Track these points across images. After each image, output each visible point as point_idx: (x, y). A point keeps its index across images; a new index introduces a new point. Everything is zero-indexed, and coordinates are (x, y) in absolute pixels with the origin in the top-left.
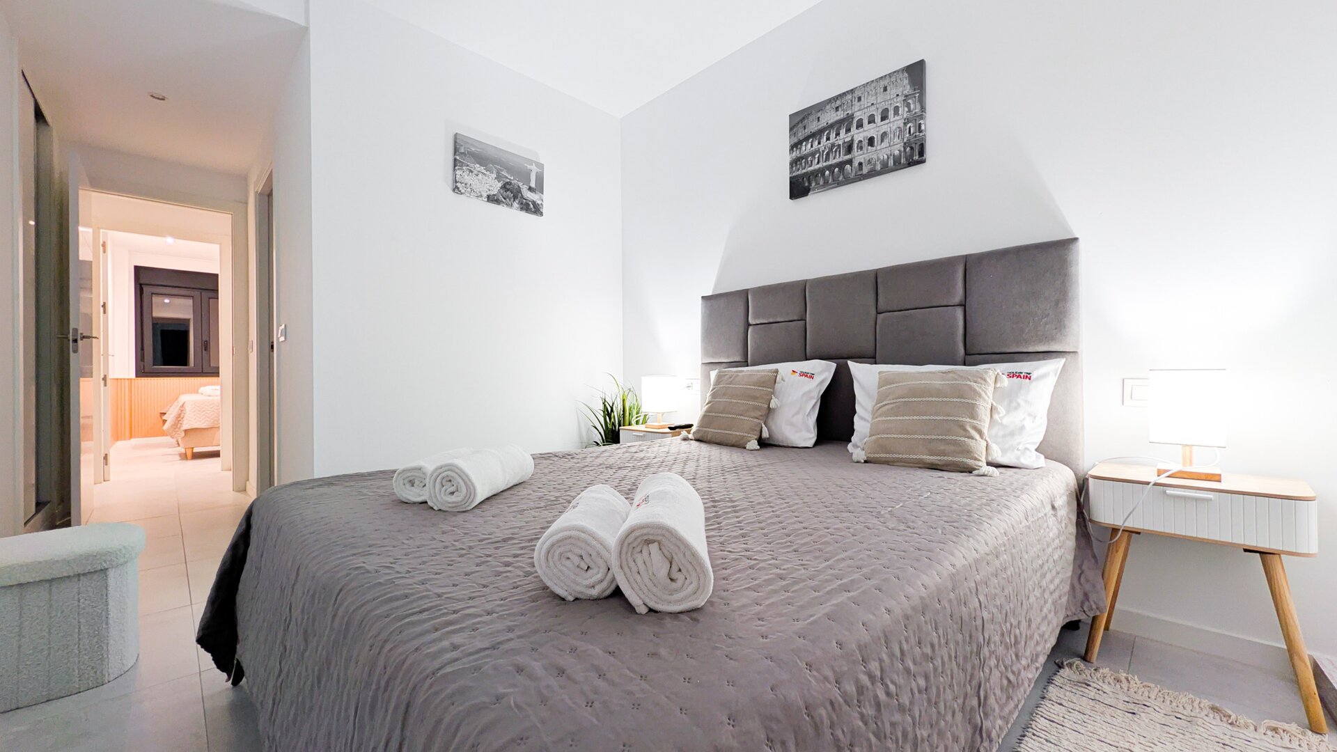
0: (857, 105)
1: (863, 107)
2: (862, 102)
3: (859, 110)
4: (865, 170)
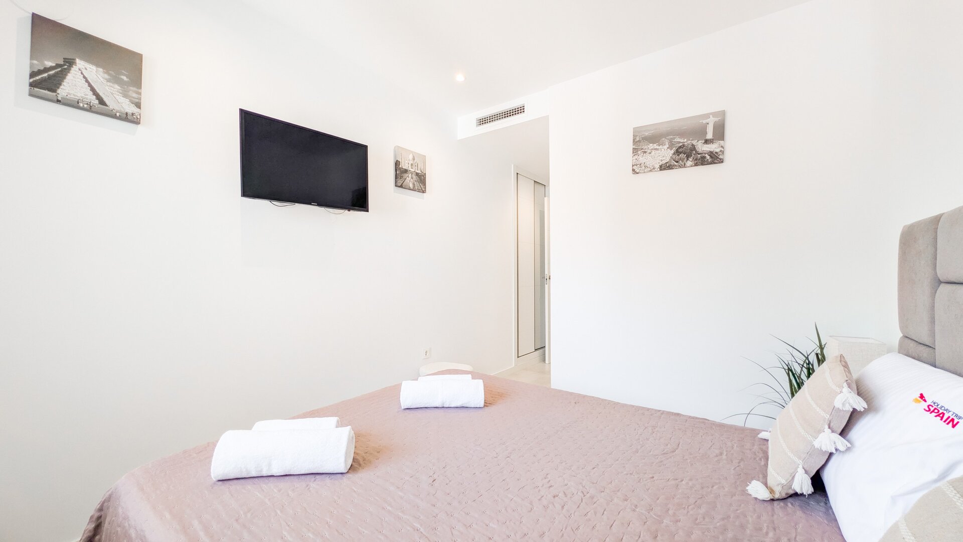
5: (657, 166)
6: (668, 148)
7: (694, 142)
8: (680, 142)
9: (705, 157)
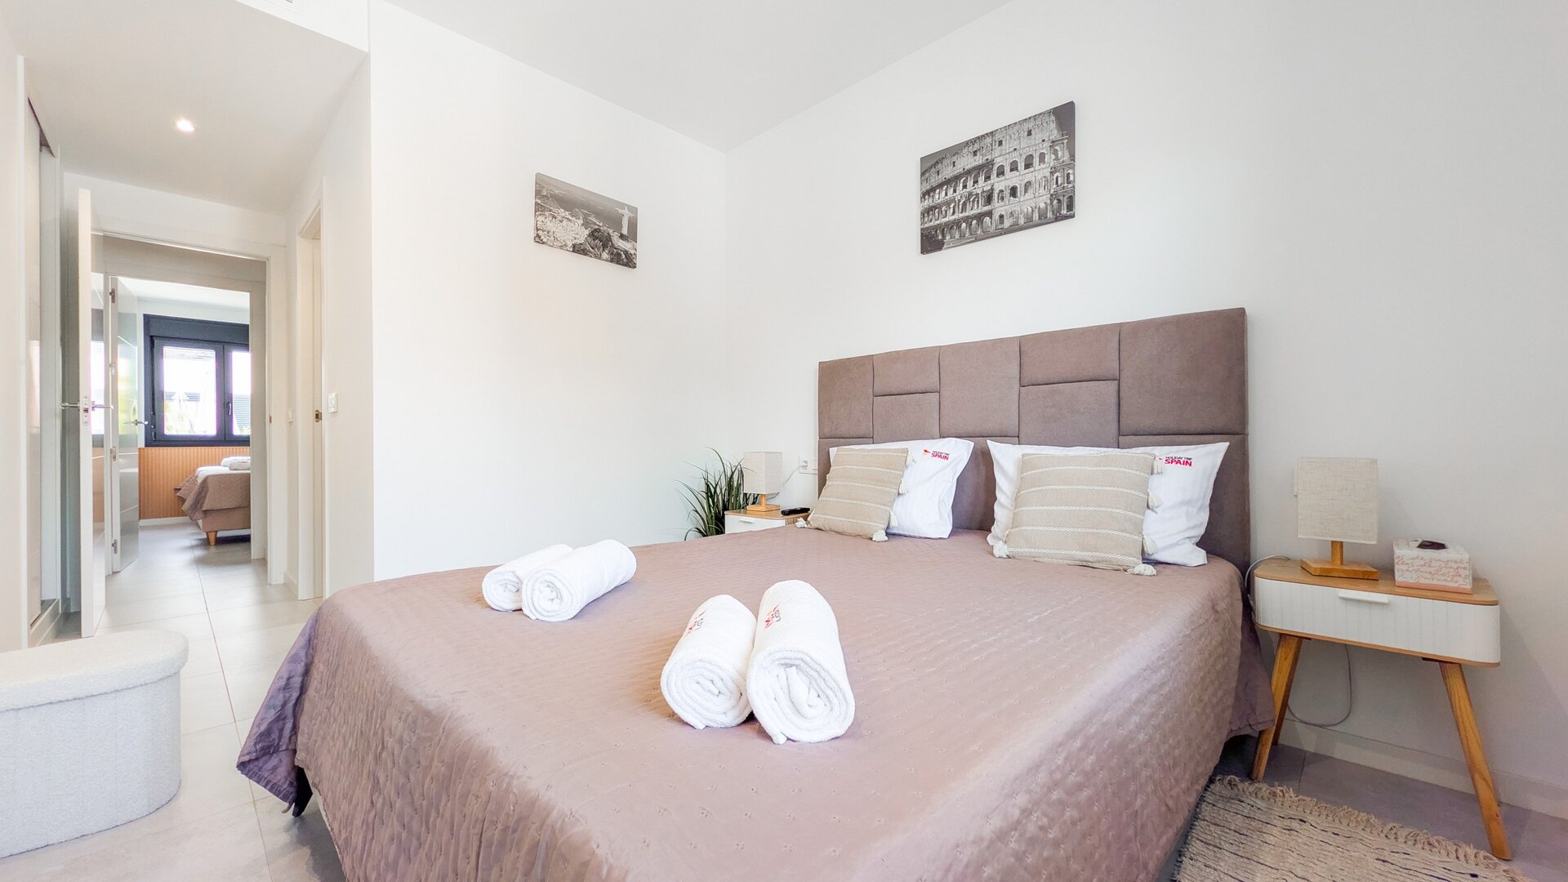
0: (998, 149)
1: (1004, 152)
2: (1003, 147)
3: (1001, 155)
4: (1007, 224)
5: (570, 244)
6: (582, 225)
7: (611, 231)
8: (595, 224)
9: (621, 255)
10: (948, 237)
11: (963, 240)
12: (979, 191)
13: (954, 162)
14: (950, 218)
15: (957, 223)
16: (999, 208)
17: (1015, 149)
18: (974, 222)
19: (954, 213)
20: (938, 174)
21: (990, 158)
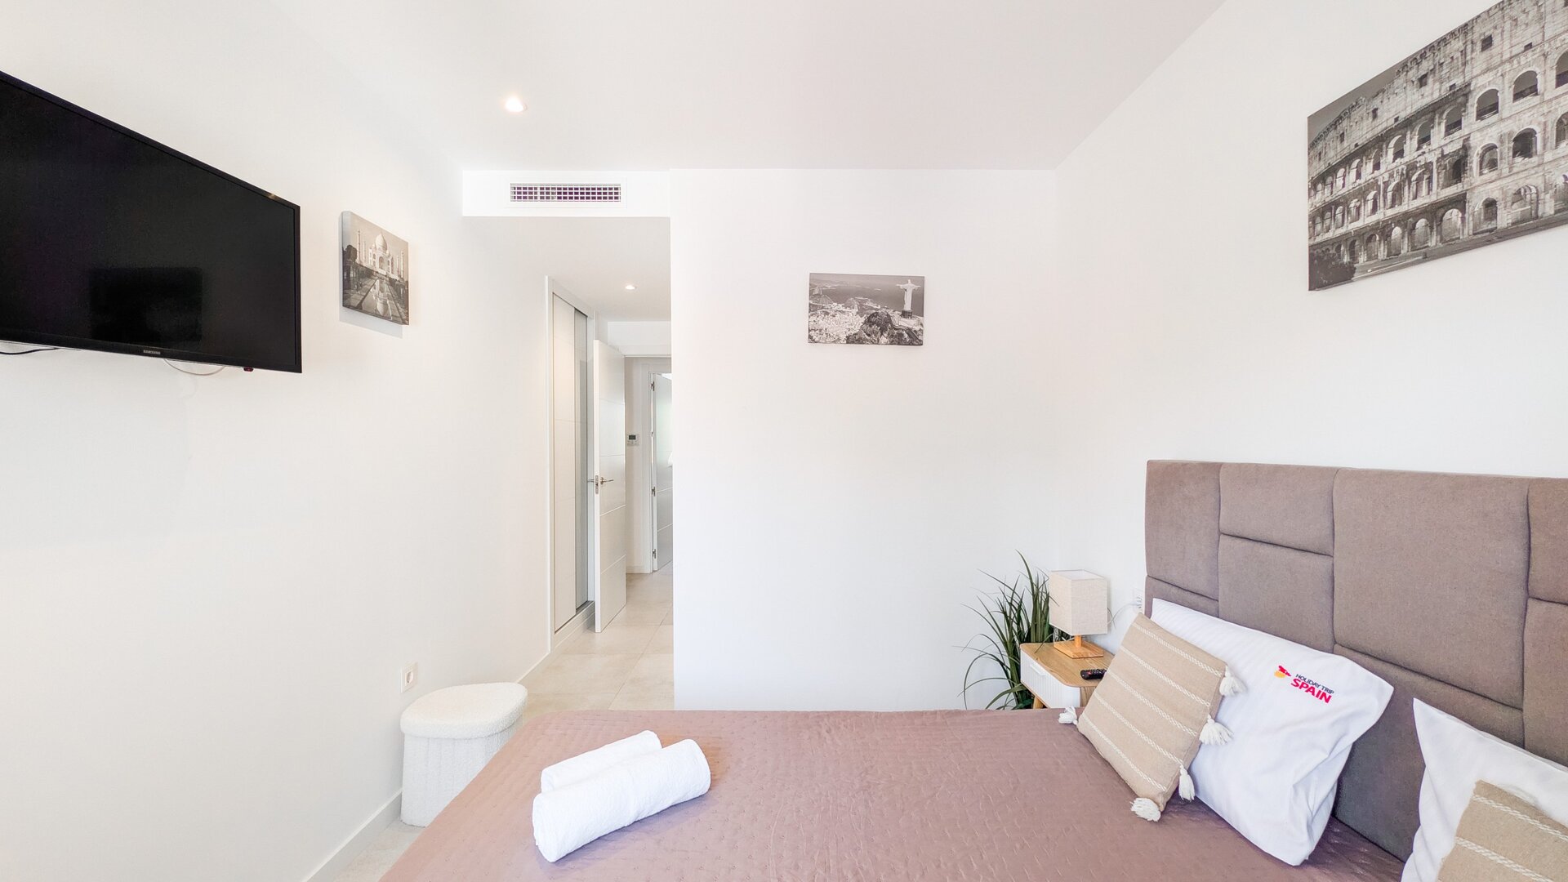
0: (1479, 59)
1: (1497, 60)
2: (1495, 49)
3: (1488, 70)
4: (1504, 219)
5: (843, 337)
6: (857, 313)
7: (890, 312)
8: (872, 308)
9: (903, 335)
10: (1362, 259)
11: (1394, 260)
12: (1432, 158)
13: (1375, 111)
14: (1367, 220)
15: (1383, 230)
16: (1481, 186)
17: (1529, 46)
18: (1421, 223)
19: (1374, 209)
20: (1342, 140)
21: (1458, 81)
